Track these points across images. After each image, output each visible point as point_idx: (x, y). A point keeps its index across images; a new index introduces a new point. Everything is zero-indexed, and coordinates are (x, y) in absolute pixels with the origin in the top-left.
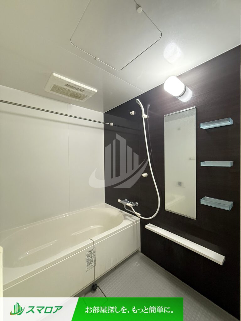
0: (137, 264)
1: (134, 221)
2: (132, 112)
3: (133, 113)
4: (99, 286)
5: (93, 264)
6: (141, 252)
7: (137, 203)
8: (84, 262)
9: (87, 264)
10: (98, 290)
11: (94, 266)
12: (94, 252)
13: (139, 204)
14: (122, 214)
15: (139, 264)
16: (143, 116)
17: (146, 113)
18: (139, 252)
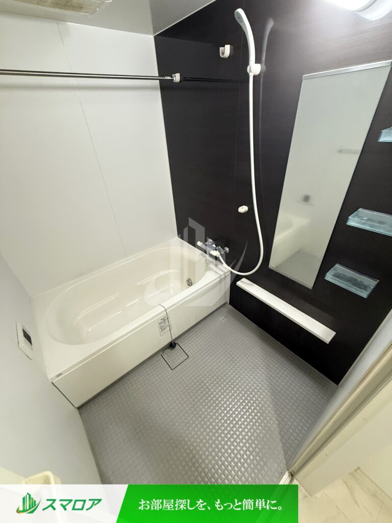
0: (223, 319)
1: (222, 273)
2: (224, 46)
3: (226, 51)
4: (179, 344)
5: (168, 329)
6: (230, 304)
7: (227, 249)
8: (158, 330)
9: (161, 330)
10: (177, 347)
11: (170, 330)
12: (168, 319)
13: (230, 250)
14: (204, 259)
15: (225, 320)
16: (250, 71)
17: (258, 60)
18: (227, 304)
